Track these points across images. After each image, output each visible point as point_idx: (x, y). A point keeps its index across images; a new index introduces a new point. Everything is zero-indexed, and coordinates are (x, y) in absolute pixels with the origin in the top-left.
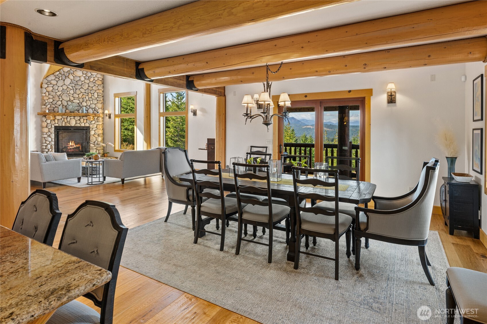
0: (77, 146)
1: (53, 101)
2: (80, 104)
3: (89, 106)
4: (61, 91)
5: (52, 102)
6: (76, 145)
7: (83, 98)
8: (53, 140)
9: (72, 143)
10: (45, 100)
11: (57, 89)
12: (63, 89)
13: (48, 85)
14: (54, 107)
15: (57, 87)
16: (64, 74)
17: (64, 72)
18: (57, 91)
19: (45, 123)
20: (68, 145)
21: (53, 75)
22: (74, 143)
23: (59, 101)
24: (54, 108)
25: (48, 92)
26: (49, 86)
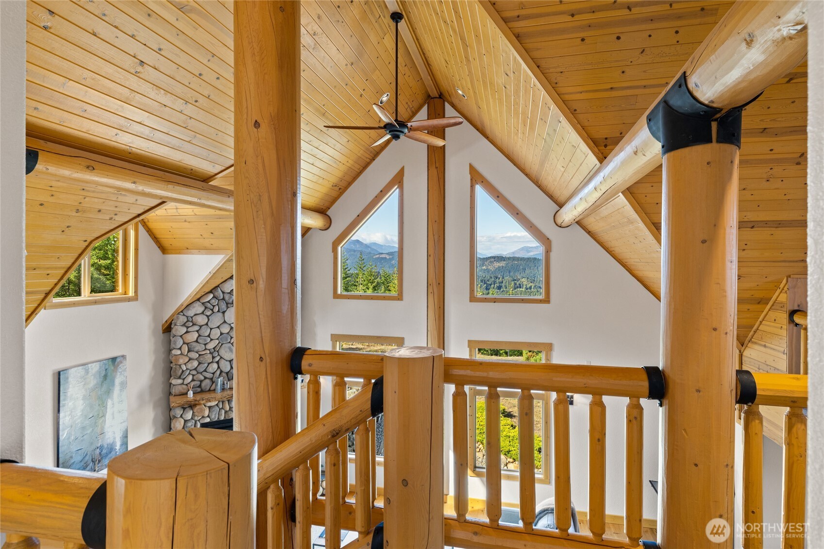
1: (200, 363)
4: (218, 339)
5: (195, 369)
10: (180, 365)
11: (209, 336)
12: (221, 334)
13: (188, 327)
14: (203, 378)
15: (209, 330)
16: (224, 299)
17: (223, 293)
18: (209, 339)
19: (180, 422)
21: (198, 303)
23: (212, 362)
24: (201, 381)
25: (187, 344)
26: (189, 329)
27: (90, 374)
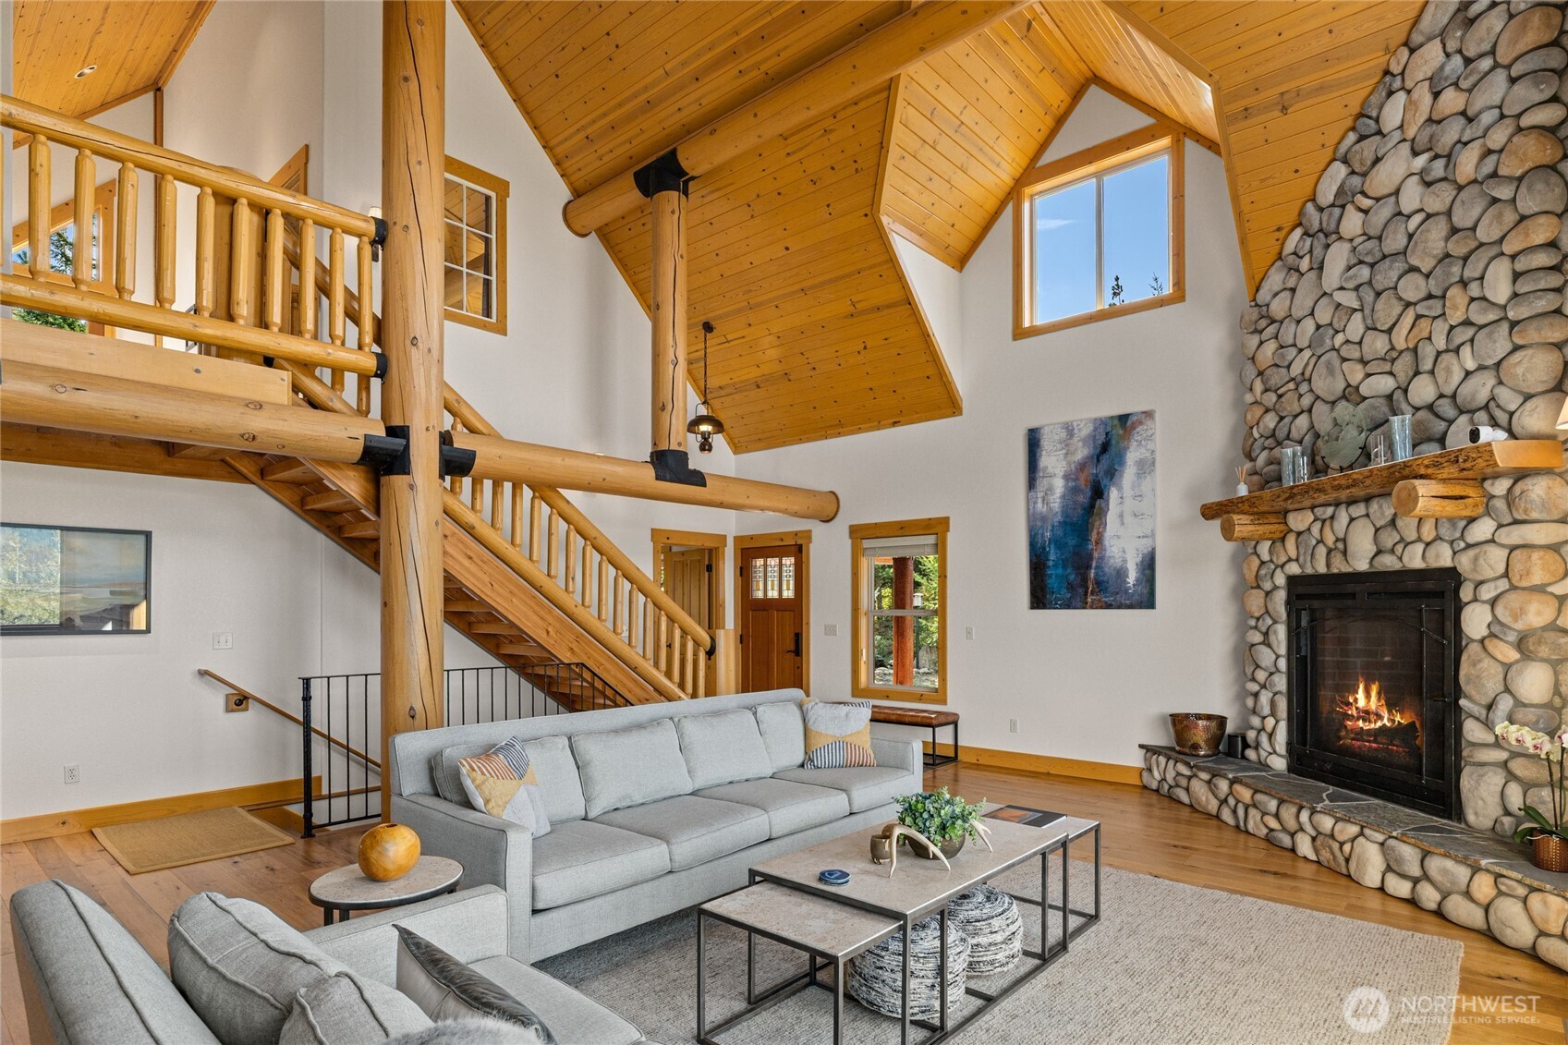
0: (1398, 718)
1: (1280, 420)
2: (1398, 395)
3: (1454, 396)
4: (1309, 346)
6: (1390, 712)
7: (1415, 350)
8: (1282, 664)
9: (1368, 696)
10: (1251, 428)
11: (1294, 343)
12: (1318, 327)
15: (1294, 327)
17: (1321, 210)
18: (1295, 352)
19: (1252, 564)
20: (1348, 704)
22: (1379, 693)
23: (1300, 412)
25: (1262, 374)
26: (1263, 337)
27: (1076, 439)
